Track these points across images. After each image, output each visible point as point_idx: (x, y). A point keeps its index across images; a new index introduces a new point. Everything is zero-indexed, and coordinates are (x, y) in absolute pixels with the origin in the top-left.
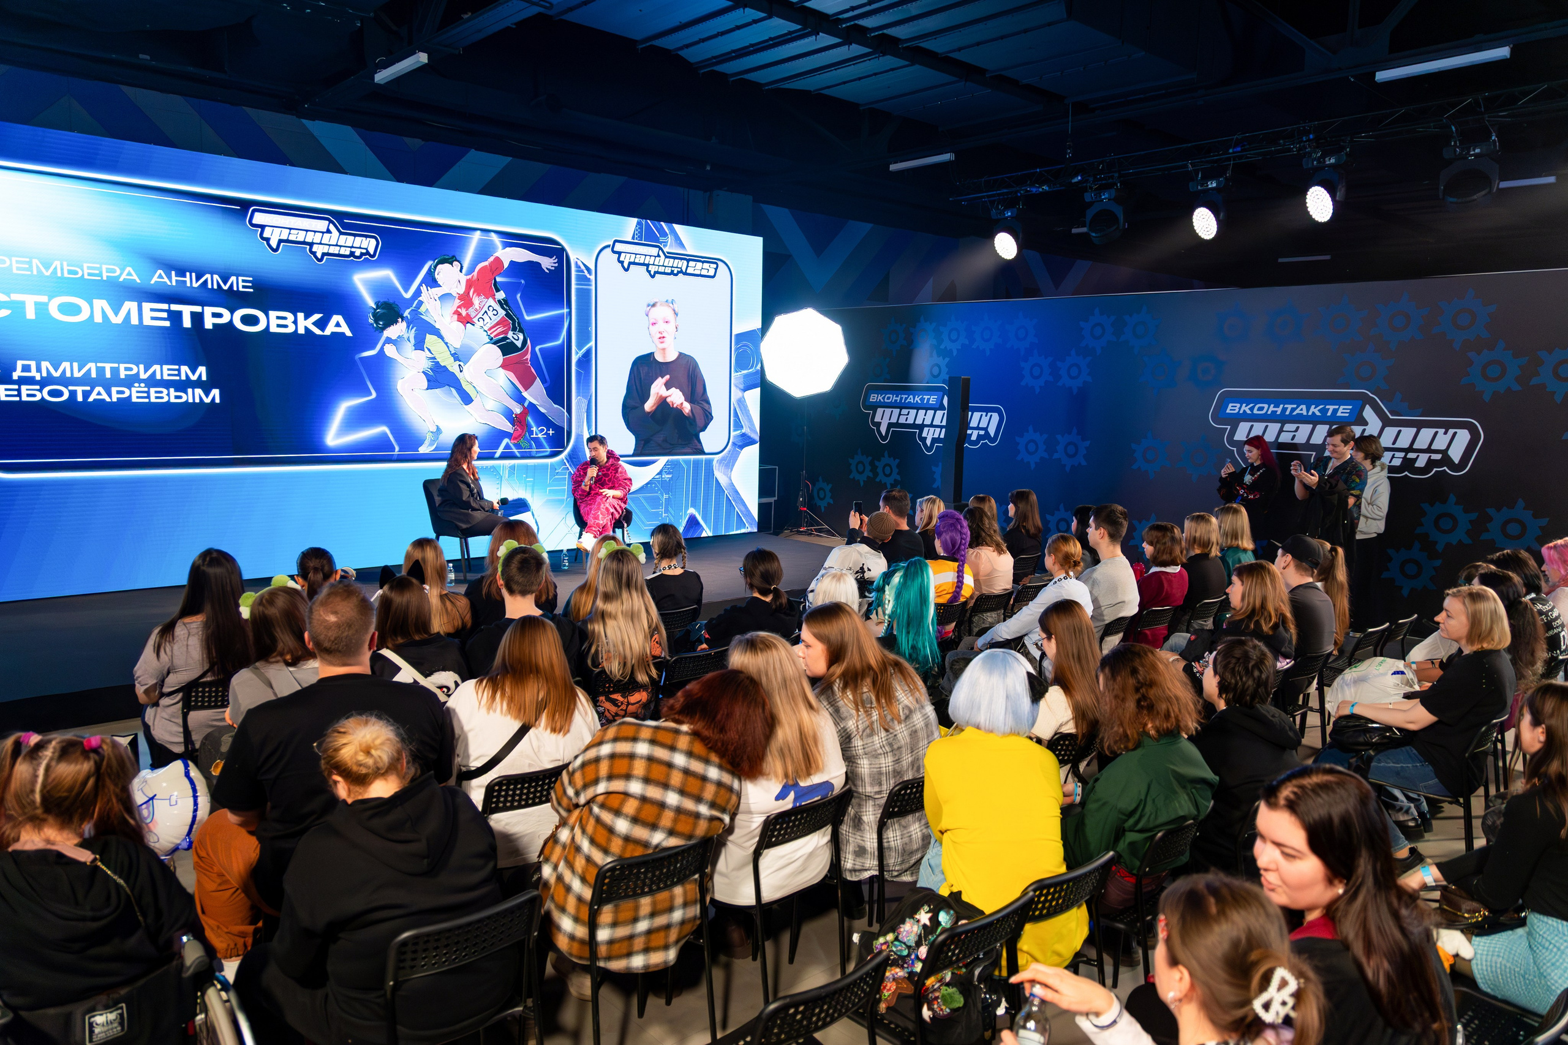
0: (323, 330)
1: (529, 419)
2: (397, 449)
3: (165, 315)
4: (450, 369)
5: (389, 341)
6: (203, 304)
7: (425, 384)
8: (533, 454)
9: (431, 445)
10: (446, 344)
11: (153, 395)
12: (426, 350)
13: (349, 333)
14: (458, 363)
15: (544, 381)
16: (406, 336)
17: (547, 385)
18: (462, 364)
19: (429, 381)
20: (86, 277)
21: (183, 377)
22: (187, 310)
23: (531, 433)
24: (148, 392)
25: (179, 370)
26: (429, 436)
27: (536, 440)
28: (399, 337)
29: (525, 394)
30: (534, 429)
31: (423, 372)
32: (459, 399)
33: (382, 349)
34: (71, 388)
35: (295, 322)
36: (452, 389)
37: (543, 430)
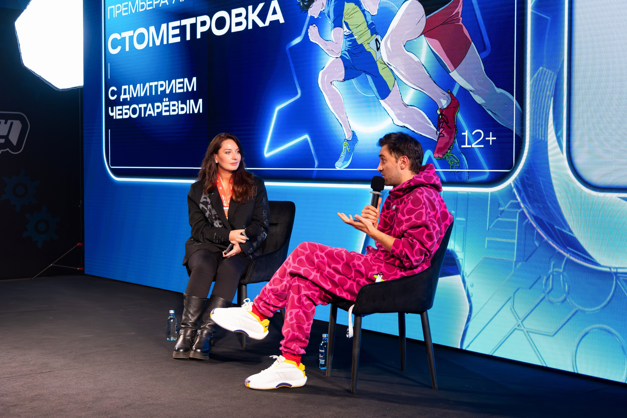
0: (264, 21)
1: (459, 116)
2: (316, 163)
3: (177, 31)
4: (366, 47)
5: (313, 21)
6: (196, 15)
7: (342, 73)
8: (465, 178)
9: (346, 159)
10: (363, 11)
11: (172, 108)
12: (344, 25)
13: (282, 21)
14: (375, 37)
15: (481, 49)
16: (326, 12)
17: (486, 54)
18: (379, 37)
19: (346, 68)
20: (148, 9)
21: (185, 91)
22: (188, 22)
23: (462, 141)
24: (169, 106)
25: (183, 83)
26: (345, 147)
27: (469, 152)
28: (321, 14)
29: (455, 75)
30: (466, 133)
31: (341, 57)
32: (375, 89)
33: (307, 33)
34: (140, 106)
35: (247, 18)
36: (369, 77)
37: (479, 134)
